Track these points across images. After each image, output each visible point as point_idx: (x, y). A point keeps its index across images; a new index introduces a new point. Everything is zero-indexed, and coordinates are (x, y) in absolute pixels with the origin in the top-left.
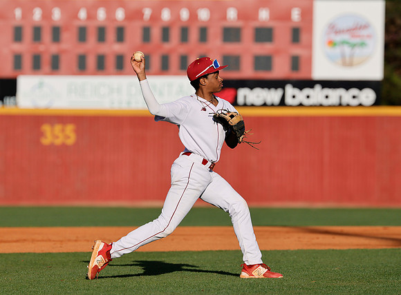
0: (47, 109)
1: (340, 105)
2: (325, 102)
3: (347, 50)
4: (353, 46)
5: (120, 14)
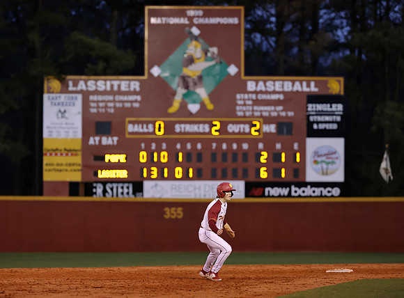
0: (160, 198)
1: (321, 196)
2: (313, 195)
3: (324, 166)
4: (328, 163)
5: (199, 146)
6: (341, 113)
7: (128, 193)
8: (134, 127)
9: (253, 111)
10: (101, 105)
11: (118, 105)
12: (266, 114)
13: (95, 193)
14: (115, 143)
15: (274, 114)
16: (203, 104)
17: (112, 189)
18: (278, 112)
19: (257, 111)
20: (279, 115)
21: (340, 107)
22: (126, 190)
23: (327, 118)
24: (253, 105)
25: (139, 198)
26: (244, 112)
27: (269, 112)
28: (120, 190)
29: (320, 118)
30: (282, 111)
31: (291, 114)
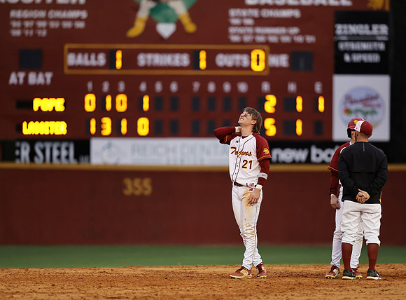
4: (365, 114)
5: (174, 87)
6: (385, 39)
7: (67, 157)
8: (76, 57)
9: (255, 34)
10: (27, 24)
11: (54, 25)
12: (273, 39)
13: (19, 157)
14: (49, 81)
15: (286, 39)
16: (179, 24)
17: (43, 151)
18: (292, 36)
19: (260, 34)
20: (293, 40)
21: (384, 29)
22: (64, 153)
23: (365, 46)
24: (254, 26)
25: (83, 165)
26: (241, 35)
27: (279, 36)
28: (56, 153)
29: (353, 46)
30: (298, 34)
31: (310, 39)
